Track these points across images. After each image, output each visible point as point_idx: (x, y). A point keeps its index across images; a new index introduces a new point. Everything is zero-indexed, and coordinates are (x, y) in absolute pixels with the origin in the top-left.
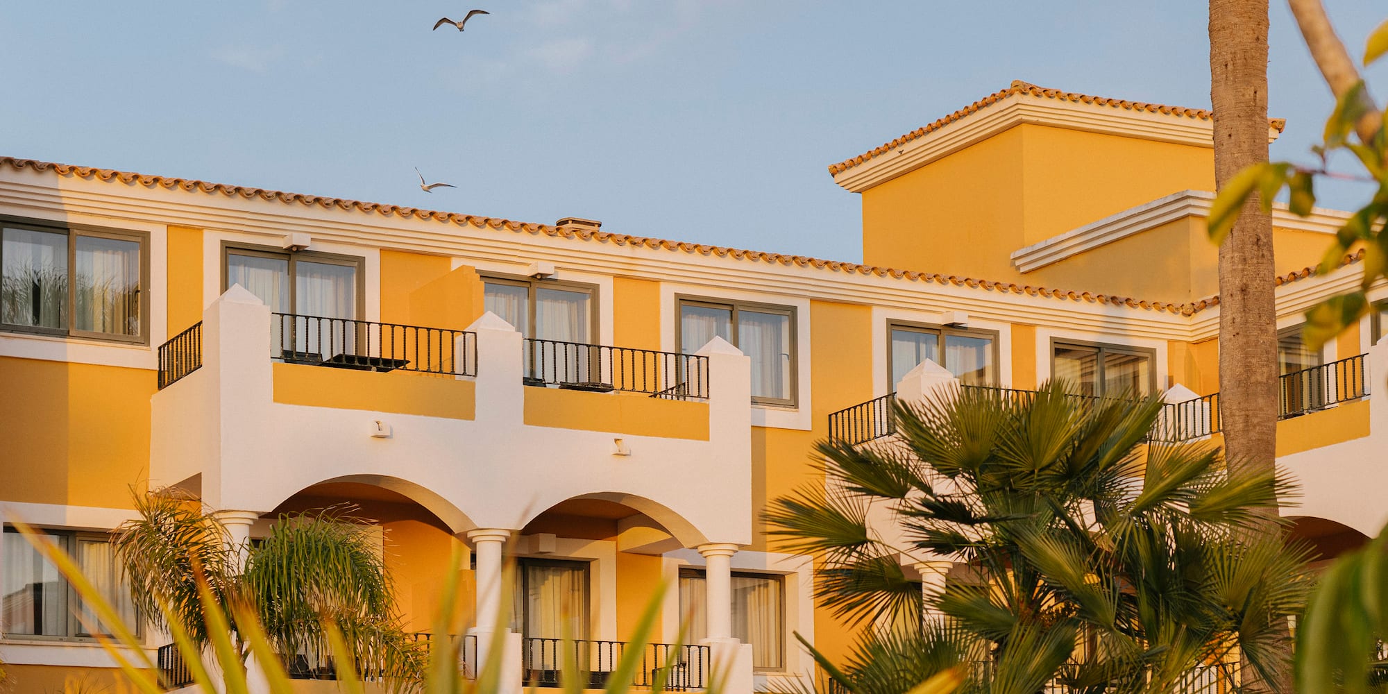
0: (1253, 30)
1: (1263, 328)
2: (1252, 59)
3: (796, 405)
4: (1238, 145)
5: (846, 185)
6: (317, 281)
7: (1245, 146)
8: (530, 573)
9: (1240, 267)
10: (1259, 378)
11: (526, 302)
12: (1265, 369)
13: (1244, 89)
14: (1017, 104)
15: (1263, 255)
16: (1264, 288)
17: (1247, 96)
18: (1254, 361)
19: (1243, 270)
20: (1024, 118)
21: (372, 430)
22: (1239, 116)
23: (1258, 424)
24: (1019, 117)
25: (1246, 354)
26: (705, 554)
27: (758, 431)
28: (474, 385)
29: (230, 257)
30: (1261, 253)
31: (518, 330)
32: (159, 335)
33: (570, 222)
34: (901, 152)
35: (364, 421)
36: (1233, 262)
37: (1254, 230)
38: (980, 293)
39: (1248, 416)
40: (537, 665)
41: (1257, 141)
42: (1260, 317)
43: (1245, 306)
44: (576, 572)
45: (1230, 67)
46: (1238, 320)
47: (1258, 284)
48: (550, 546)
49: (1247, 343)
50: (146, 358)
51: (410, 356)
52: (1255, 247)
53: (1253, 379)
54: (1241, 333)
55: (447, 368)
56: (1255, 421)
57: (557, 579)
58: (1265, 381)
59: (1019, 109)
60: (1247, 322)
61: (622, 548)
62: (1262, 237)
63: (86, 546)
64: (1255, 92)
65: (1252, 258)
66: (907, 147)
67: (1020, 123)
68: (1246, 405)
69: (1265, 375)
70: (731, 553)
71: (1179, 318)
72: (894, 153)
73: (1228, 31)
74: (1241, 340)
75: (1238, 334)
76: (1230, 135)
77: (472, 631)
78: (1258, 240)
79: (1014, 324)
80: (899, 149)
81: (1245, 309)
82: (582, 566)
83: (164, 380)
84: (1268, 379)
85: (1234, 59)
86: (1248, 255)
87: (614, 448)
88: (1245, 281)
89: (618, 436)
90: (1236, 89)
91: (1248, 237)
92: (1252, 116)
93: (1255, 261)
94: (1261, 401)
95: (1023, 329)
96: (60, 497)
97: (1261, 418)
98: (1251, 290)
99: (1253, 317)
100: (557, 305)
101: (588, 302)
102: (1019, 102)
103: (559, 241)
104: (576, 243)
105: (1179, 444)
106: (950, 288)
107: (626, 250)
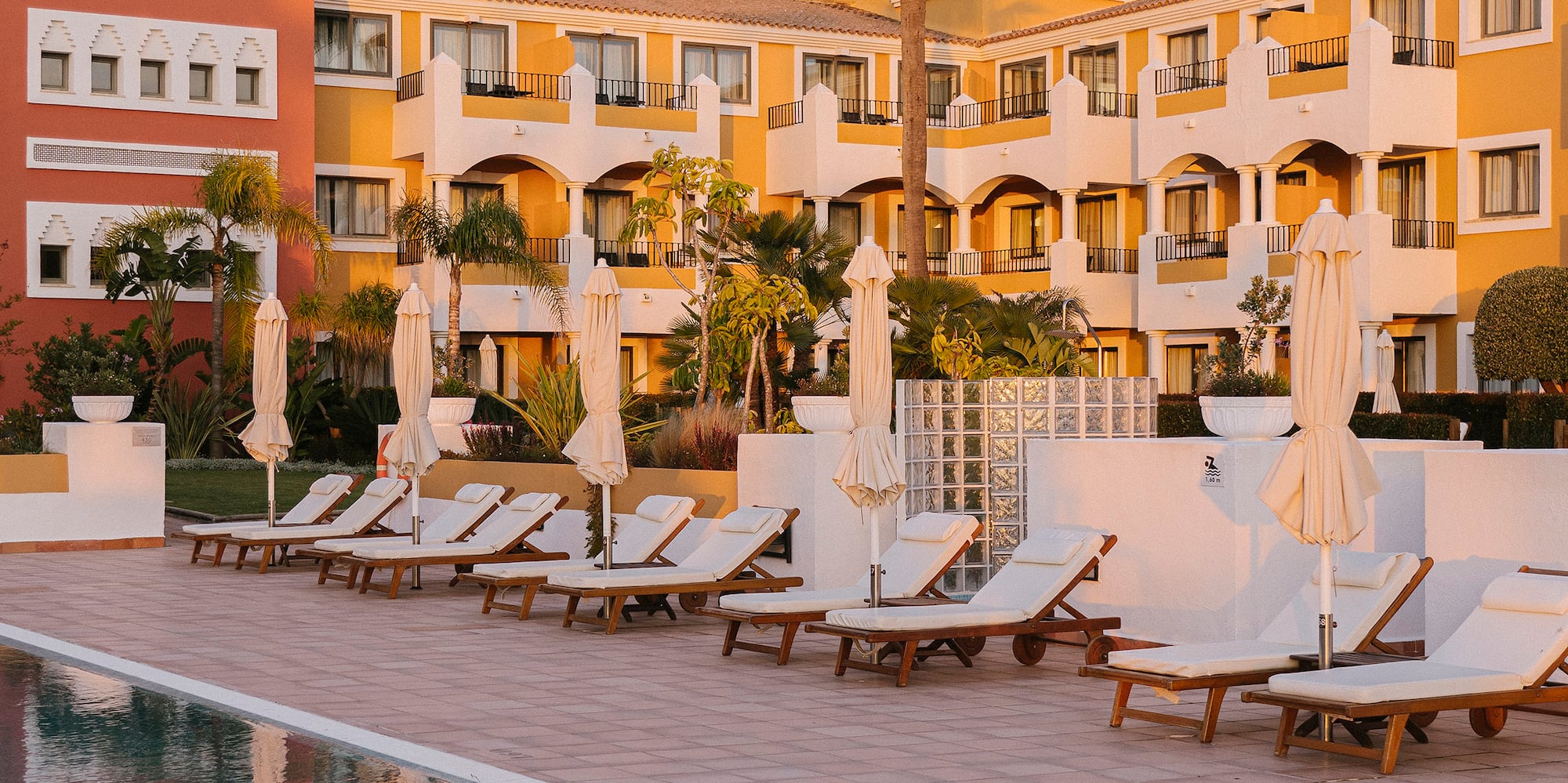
3: (750, 103)
4: (910, 55)
6: (482, 36)
7: (913, 56)
8: (599, 198)
11: (598, 46)
21: (514, 130)
27: (726, 119)
28: (569, 105)
29: (435, 27)
31: (593, 74)
32: (397, 72)
35: (511, 125)
38: (856, 37)
40: (602, 250)
44: (625, 197)
48: (610, 185)
50: (391, 84)
51: (535, 89)
55: (554, 96)
57: (614, 199)
63: (358, 185)
71: (973, 49)
74: (910, 142)
77: (567, 237)
79: (876, 53)
81: (912, 129)
82: (628, 194)
83: (400, 96)
87: (644, 137)
89: (647, 131)
90: (910, 31)
94: (918, 170)
95: (882, 57)
96: (345, 160)
100: (615, 47)
101: (633, 46)
103: (616, 15)
104: (626, 16)
105: (962, 128)
106: (839, 35)
107: (654, 18)
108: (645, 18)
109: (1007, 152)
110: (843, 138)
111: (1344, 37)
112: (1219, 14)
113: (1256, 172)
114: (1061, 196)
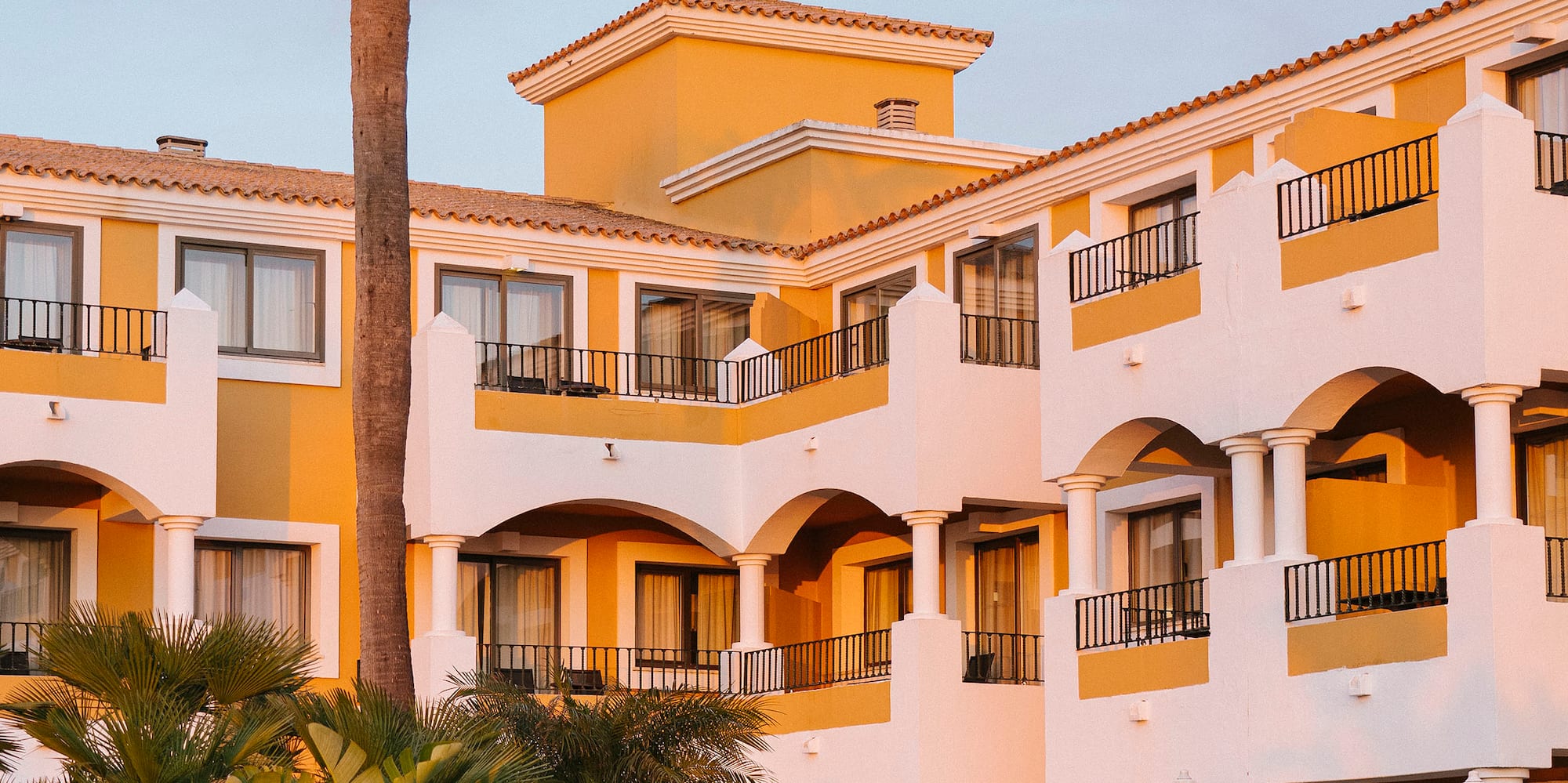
0: (385, 25)
1: (389, 331)
2: (384, 55)
3: (322, 359)
5: (527, 96)
9: (368, 267)
10: (382, 382)
12: (389, 373)
13: (374, 86)
14: (665, 16)
15: (391, 256)
16: (391, 290)
17: (378, 93)
18: (378, 364)
19: (370, 271)
20: (676, 31)
22: (370, 114)
23: (381, 429)
24: (670, 30)
25: (371, 357)
26: (166, 527)
30: (389, 254)
33: (169, 140)
34: (570, 62)
36: (363, 263)
37: (383, 230)
38: (544, 234)
39: (370, 420)
41: (388, 139)
42: (386, 319)
43: (371, 308)
44: (56, 543)
45: (362, 62)
46: (365, 322)
47: (385, 286)
48: (9, 515)
49: (372, 345)
52: (383, 248)
53: (376, 383)
54: (367, 335)
56: (378, 426)
58: (388, 385)
59: (668, 21)
60: (372, 324)
61: (105, 516)
62: (391, 237)
64: (387, 89)
65: (379, 259)
66: (576, 57)
67: (673, 37)
68: (369, 410)
69: (389, 379)
70: (195, 527)
72: (563, 64)
73: (361, 26)
74: (367, 342)
75: (364, 336)
76: (361, 133)
78: (386, 241)
79: (591, 269)
80: (568, 58)
81: (371, 310)
82: (62, 537)
84: (392, 382)
85: (365, 55)
86: (376, 256)
87: (47, 412)
88: (371, 282)
89: (54, 399)
91: (376, 237)
92: (383, 113)
93: (382, 262)
95: (603, 274)
97: (383, 422)
98: (377, 291)
99: (379, 319)
101: (71, 244)
102: (668, 14)
103: (29, 181)
104: (49, 183)
105: (742, 405)
106: (508, 231)
107: (112, 189)
108: (91, 187)
109: (814, 445)
110: (486, 420)
111: (1428, 138)
112: (1216, 148)
113: (1262, 449)
114: (911, 528)
